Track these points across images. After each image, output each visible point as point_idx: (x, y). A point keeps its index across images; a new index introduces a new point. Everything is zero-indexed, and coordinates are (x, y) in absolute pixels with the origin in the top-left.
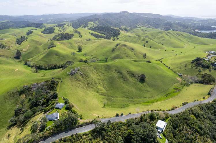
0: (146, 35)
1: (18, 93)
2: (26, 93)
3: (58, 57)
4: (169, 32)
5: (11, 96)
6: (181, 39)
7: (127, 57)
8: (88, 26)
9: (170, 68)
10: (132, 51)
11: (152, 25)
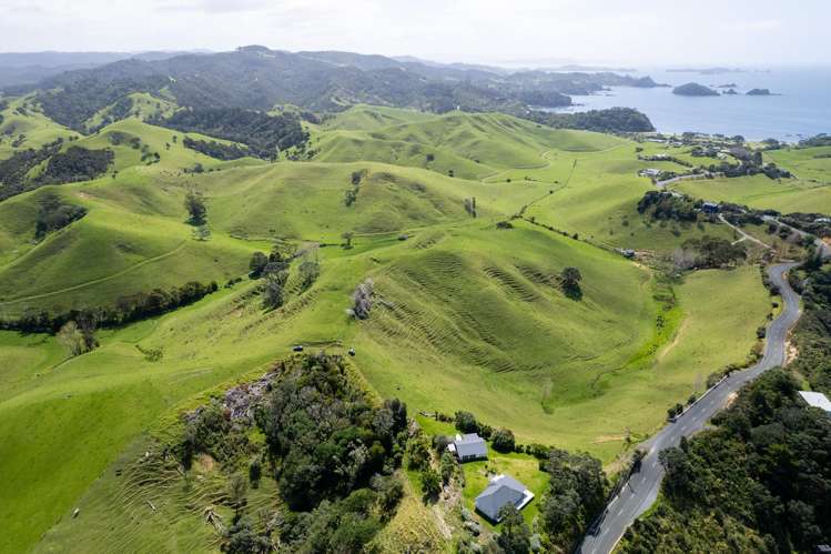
0: (405, 133)
1: (171, 460)
2: (210, 446)
3: (141, 258)
4: (477, 118)
5: (141, 484)
6: (525, 138)
7: (414, 218)
8: (134, 109)
9: (579, 238)
10: (421, 194)
11: (384, 96)
